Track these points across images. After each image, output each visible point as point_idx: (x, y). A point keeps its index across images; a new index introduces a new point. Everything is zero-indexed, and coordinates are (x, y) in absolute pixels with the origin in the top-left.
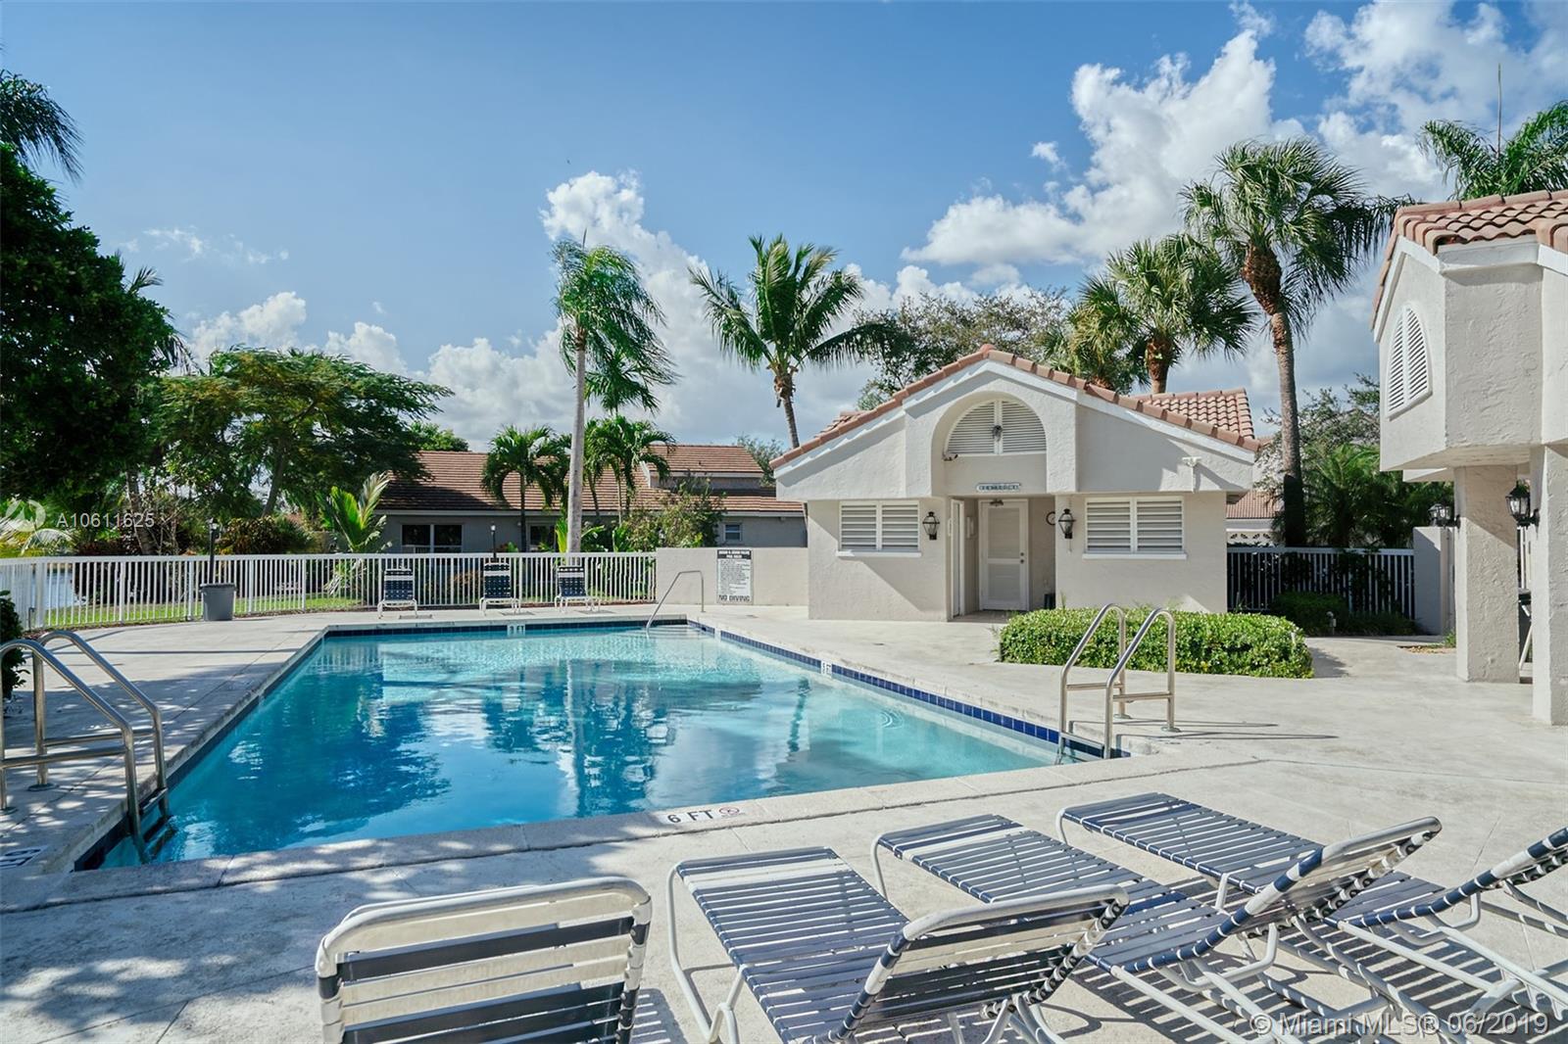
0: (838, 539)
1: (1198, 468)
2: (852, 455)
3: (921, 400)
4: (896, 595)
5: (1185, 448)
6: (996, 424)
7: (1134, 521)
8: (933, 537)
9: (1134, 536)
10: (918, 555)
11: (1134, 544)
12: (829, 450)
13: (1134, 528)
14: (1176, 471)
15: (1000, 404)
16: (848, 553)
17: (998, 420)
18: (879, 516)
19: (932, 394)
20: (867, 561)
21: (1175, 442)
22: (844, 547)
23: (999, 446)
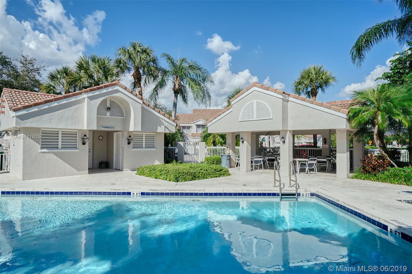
0: (40, 144)
1: (166, 127)
2: (58, 110)
3: (94, 94)
4: (68, 166)
5: (163, 121)
6: (107, 106)
7: (144, 140)
8: (84, 144)
9: (144, 144)
10: (78, 150)
11: (144, 146)
12: (47, 107)
13: (144, 142)
14: (160, 127)
15: (109, 100)
16: (45, 150)
17: (108, 105)
18: (60, 135)
19: (98, 93)
20: (55, 154)
21: (160, 119)
22: (42, 148)
23: (108, 114)
